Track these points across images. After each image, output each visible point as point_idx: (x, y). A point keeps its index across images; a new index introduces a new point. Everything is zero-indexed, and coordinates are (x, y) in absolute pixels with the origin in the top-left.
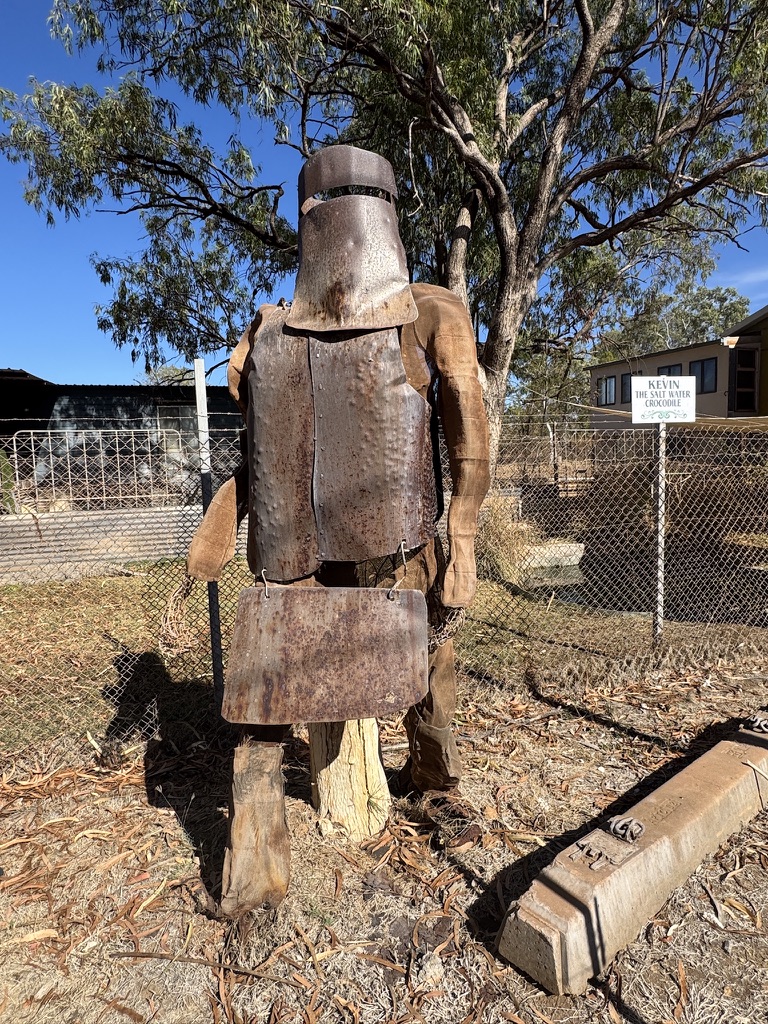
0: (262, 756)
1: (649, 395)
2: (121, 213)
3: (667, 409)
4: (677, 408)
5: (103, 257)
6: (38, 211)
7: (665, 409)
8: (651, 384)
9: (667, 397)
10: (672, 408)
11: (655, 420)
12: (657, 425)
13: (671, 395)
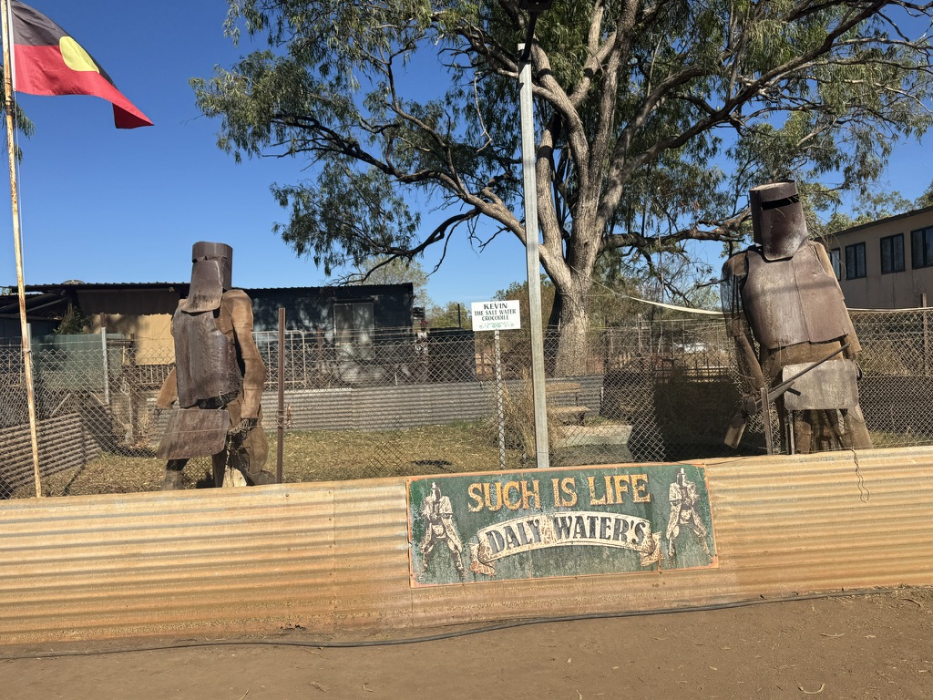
0: (171, 475)
1: (484, 314)
2: (280, 156)
3: (498, 321)
4: (506, 321)
5: (281, 187)
6: (228, 153)
7: (495, 322)
8: (485, 307)
9: (498, 314)
10: (502, 321)
11: (491, 328)
12: (493, 332)
13: (501, 312)
